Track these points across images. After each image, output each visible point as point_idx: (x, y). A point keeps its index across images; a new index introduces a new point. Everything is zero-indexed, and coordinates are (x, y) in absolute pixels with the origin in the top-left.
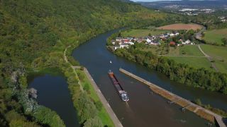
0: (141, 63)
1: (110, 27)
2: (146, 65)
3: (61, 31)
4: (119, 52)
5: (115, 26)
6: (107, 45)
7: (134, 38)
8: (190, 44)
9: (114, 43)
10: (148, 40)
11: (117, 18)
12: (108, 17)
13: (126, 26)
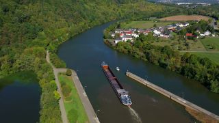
0: (156, 62)
1: (106, 18)
2: (164, 66)
3: (46, 21)
4: (122, 47)
5: (112, 18)
6: (104, 38)
7: (137, 29)
8: (211, 35)
9: (113, 35)
10: (156, 32)
11: (114, 9)
12: (104, 8)
13: (123, 18)
